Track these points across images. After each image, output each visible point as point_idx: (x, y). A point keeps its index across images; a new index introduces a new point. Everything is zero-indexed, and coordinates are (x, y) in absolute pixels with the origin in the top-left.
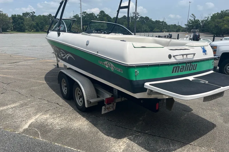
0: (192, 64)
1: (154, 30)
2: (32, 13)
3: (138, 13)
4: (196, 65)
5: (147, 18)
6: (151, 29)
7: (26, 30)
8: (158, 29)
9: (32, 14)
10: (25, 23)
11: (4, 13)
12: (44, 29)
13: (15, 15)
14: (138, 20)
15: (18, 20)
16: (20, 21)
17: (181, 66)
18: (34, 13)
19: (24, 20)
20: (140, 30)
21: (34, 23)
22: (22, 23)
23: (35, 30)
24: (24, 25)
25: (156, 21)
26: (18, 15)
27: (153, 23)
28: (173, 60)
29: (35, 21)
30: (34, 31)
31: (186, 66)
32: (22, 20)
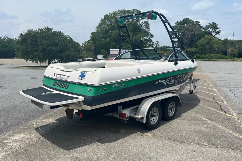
0: (65, 83)
4: (68, 85)
17: (58, 83)
28: (55, 77)
31: (61, 83)
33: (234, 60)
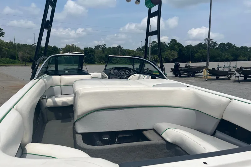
1: (239, 58)
2: (103, 45)
3: (212, 40)
5: (229, 45)
6: (234, 56)
7: (96, 62)
8: (245, 56)
9: (103, 47)
10: (96, 55)
11: (77, 47)
12: (112, 61)
13: (87, 48)
14: (217, 47)
15: (89, 53)
16: (91, 53)
18: (105, 45)
19: (94, 53)
20: (220, 59)
21: (104, 55)
22: (93, 55)
23: (104, 61)
24: (94, 57)
25: (242, 48)
26: (89, 48)
27: (238, 50)
29: (105, 53)
30: (103, 63)
32: (93, 53)
33: (27, 64)
